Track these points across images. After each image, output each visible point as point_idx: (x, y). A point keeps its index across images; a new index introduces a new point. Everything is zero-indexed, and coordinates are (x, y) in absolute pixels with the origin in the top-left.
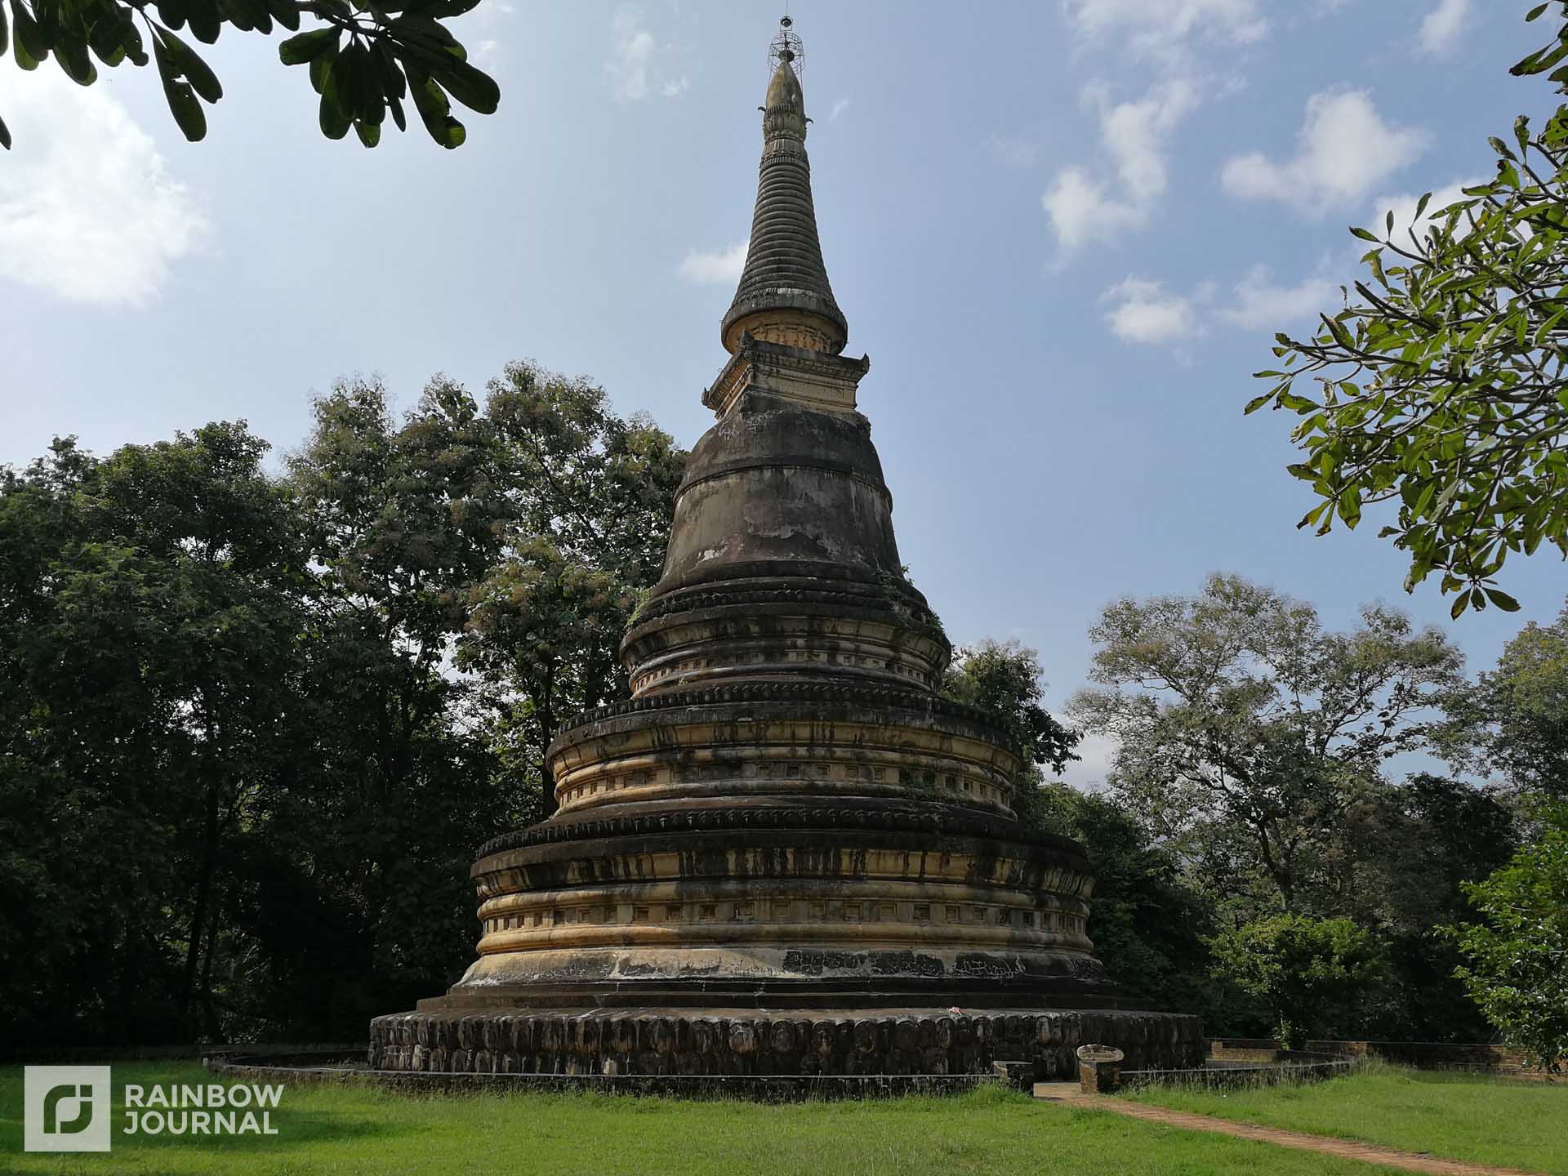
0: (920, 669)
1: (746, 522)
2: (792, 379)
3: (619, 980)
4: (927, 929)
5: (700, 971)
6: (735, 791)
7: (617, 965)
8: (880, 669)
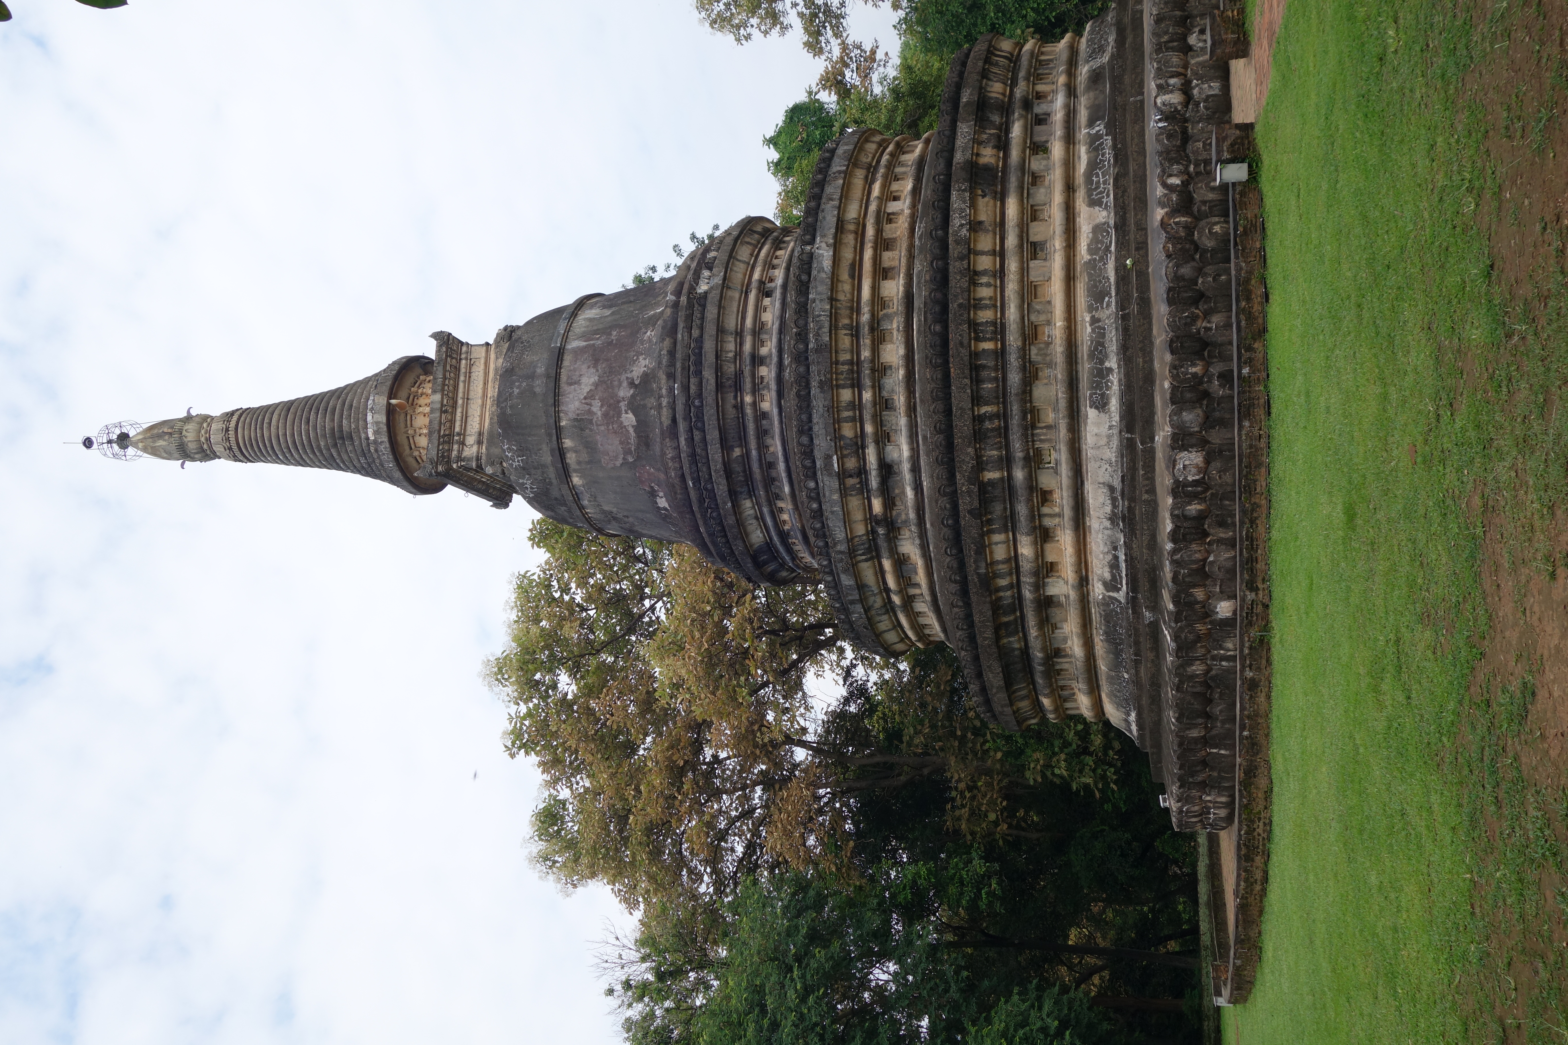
0: (772, 255)
1: (622, 465)
2: (465, 418)
3: (1128, 593)
4: (1058, 244)
5: (1114, 506)
6: (915, 469)
7: (1111, 594)
8: (773, 304)
